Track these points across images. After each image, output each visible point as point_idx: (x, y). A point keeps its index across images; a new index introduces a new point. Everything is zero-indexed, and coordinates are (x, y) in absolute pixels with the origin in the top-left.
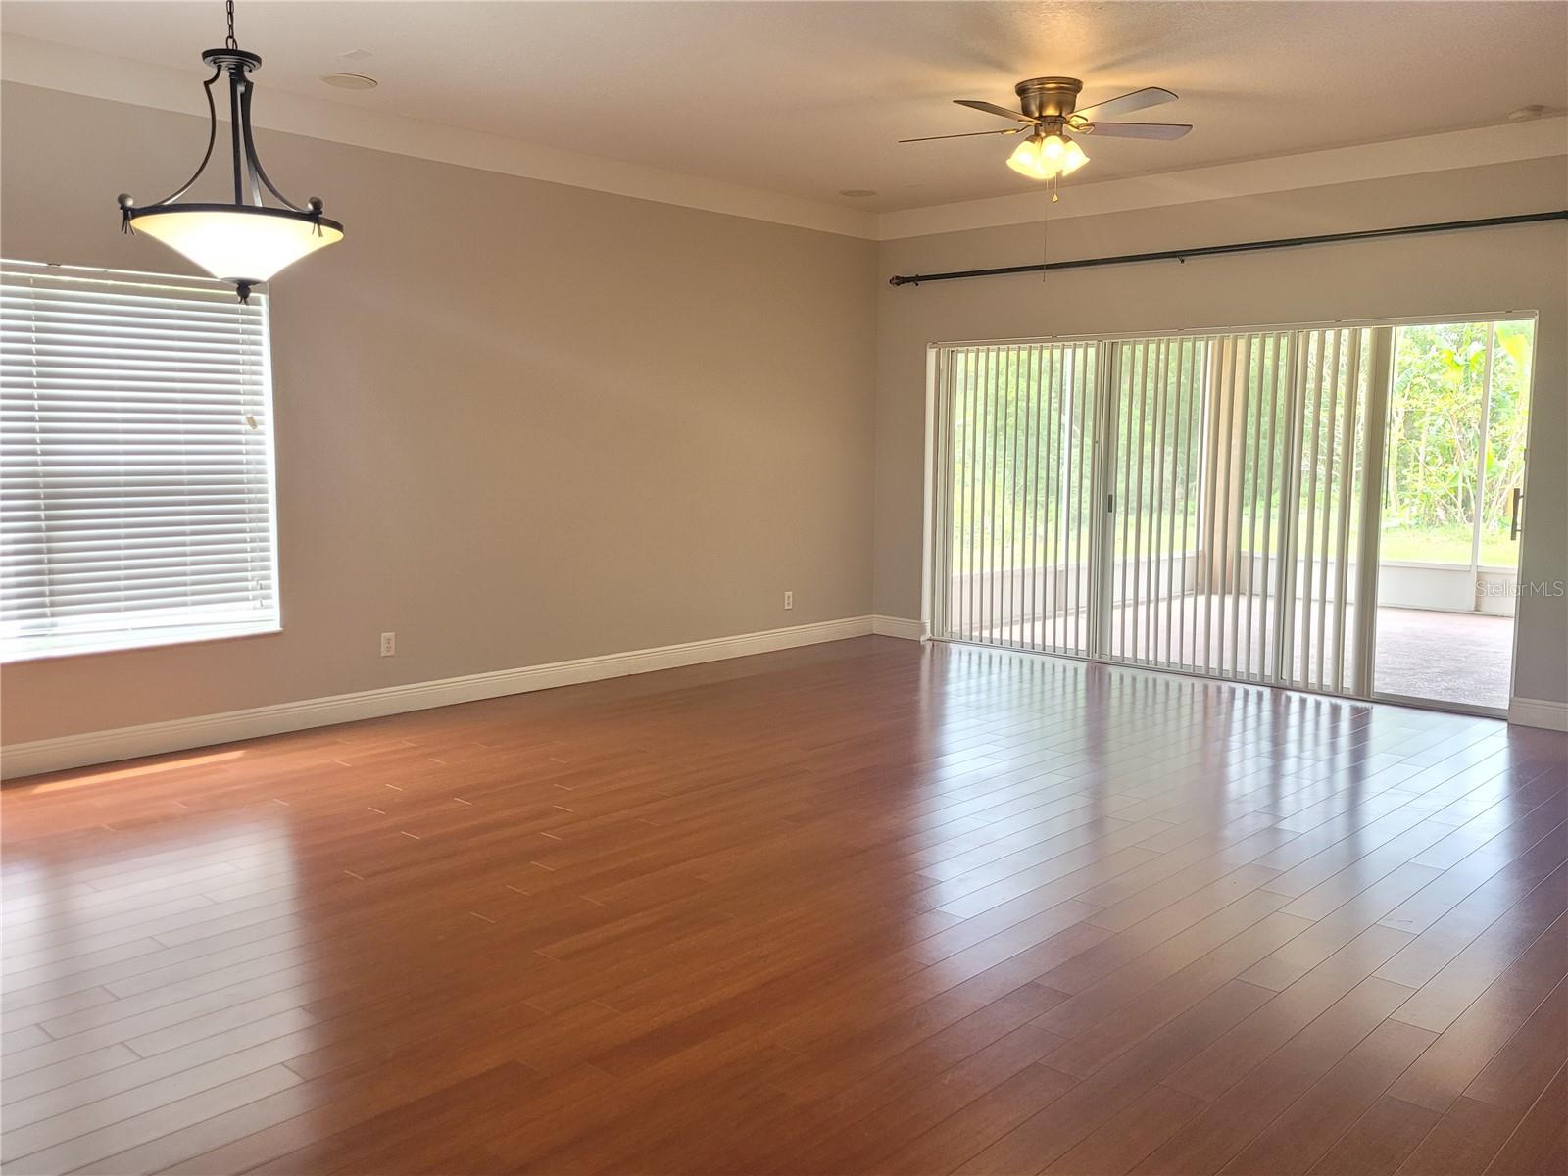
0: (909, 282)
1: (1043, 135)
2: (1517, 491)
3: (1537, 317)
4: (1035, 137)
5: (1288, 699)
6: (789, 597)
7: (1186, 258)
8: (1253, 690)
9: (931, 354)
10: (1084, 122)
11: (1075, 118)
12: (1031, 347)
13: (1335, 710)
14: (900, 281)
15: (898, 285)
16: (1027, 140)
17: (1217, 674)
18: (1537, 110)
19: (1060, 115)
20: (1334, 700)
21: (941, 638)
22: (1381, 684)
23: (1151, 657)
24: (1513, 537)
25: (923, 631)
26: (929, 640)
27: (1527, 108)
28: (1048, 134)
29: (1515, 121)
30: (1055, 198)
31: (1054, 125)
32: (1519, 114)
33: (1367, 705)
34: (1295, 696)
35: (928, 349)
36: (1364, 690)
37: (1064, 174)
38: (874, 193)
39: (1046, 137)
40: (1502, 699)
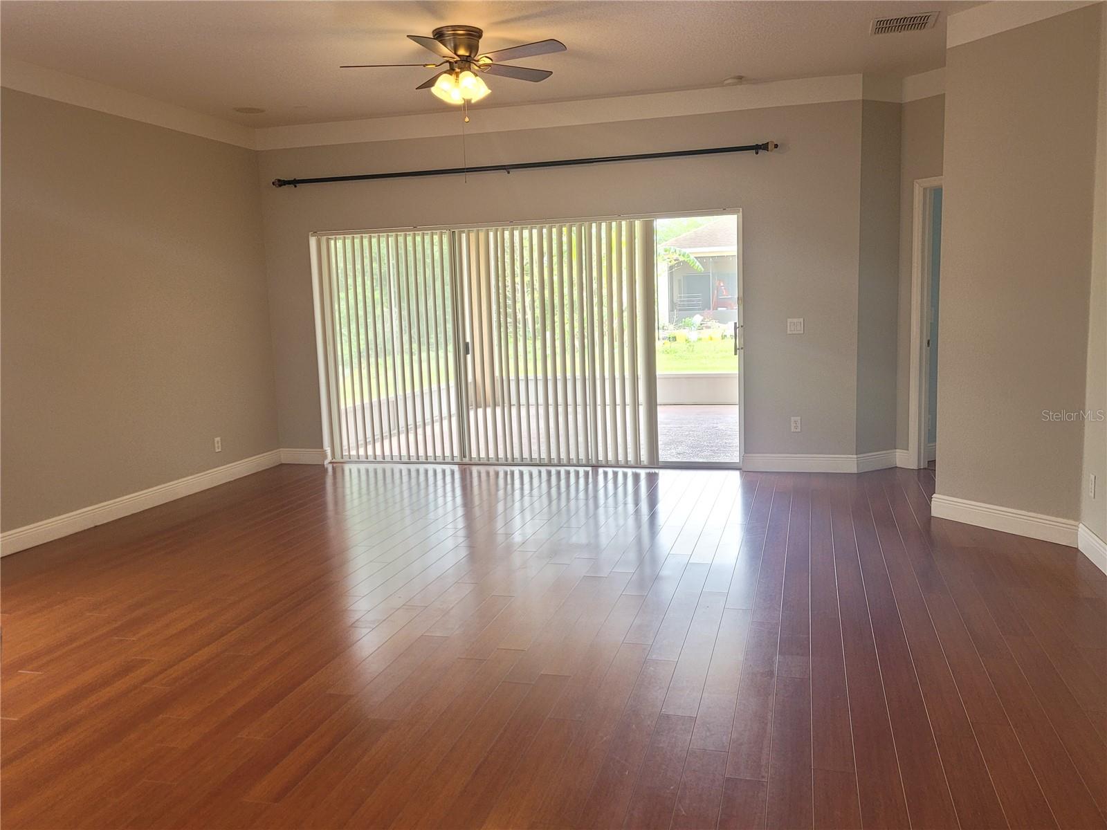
0: (290, 184)
1: (457, 70)
2: (735, 323)
3: (741, 214)
4: (451, 71)
5: (606, 474)
6: (218, 442)
7: (511, 171)
8: (581, 470)
9: (313, 242)
10: (490, 62)
11: (485, 59)
12: (397, 235)
13: (636, 477)
14: (281, 183)
15: (280, 186)
16: (445, 72)
17: (538, 462)
18: (740, 79)
19: (469, 56)
20: (634, 470)
21: (342, 460)
22: (664, 456)
23: (509, 456)
24: (735, 354)
25: (325, 457)
26: (330, 463)
27: (734, 78)
28: (462, 70)
29: (729, 84)
30: (467, 119)
31: (466, 63)
32: (729, 81)
33: (657, 471)
34: (610, 471)
35: (310, 237)
36: (655, 462)
37: (473, 101)
38: (262, 111)
39: (461, 72)
40: (735, 458)
